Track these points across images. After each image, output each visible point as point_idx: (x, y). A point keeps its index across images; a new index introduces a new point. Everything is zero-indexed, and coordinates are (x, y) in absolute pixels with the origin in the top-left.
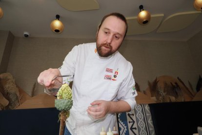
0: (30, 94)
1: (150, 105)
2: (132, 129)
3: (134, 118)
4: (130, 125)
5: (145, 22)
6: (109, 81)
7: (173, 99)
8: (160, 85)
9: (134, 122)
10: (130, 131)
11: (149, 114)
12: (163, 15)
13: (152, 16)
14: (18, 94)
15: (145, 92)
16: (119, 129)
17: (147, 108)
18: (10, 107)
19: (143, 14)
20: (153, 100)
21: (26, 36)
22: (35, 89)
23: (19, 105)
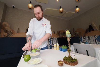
0: (17, 32)
1: (58, 38)
2: (52, 44)
3: (53, 41)
4: (52, 43)
5: (62, 12)
6: (43, 27)
7: (63, 37)
8: (61, 33)
9: (53, 42)
10: (52, 45)
11: (57, 41)
12: (66, 11)
13: (64, 11)
14: (11, 31)
15: (56, 34)
16: (49, 44)
17: (57, 39)
18: (8, 36)
19: (61, 9)
20: (58, 37)
21: (14, 7)
22: (19, 30)
23: (12, 36)
